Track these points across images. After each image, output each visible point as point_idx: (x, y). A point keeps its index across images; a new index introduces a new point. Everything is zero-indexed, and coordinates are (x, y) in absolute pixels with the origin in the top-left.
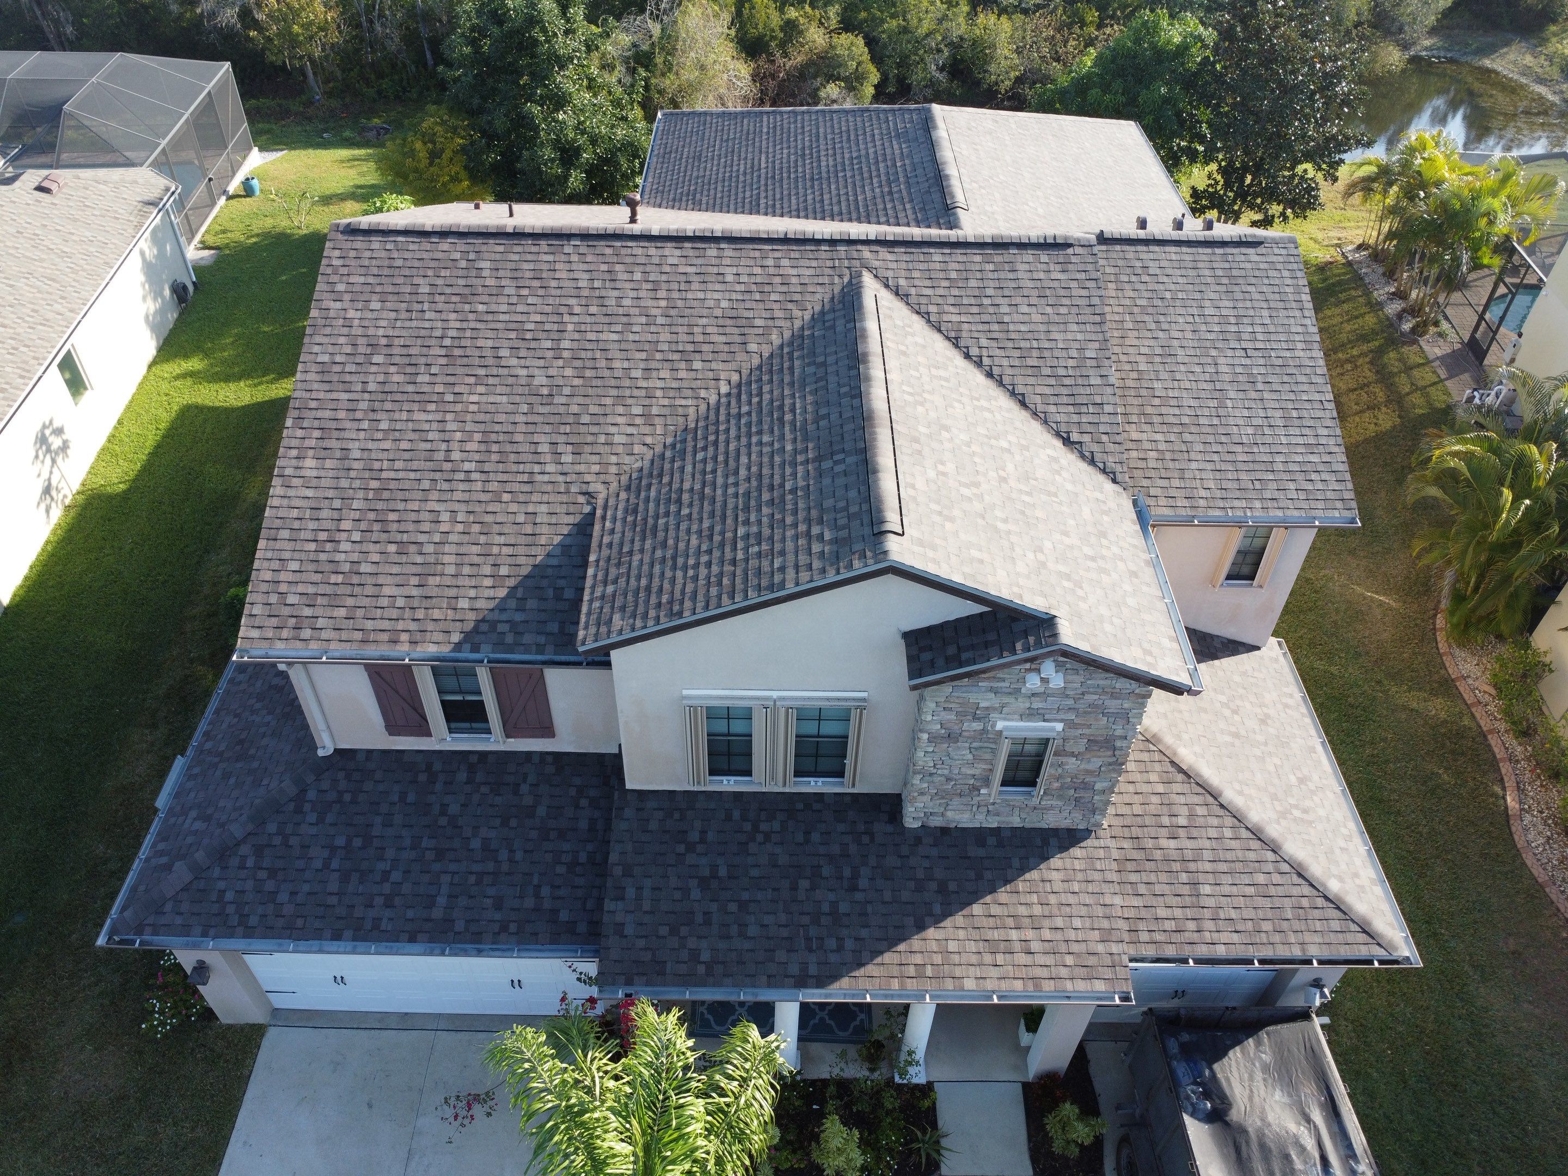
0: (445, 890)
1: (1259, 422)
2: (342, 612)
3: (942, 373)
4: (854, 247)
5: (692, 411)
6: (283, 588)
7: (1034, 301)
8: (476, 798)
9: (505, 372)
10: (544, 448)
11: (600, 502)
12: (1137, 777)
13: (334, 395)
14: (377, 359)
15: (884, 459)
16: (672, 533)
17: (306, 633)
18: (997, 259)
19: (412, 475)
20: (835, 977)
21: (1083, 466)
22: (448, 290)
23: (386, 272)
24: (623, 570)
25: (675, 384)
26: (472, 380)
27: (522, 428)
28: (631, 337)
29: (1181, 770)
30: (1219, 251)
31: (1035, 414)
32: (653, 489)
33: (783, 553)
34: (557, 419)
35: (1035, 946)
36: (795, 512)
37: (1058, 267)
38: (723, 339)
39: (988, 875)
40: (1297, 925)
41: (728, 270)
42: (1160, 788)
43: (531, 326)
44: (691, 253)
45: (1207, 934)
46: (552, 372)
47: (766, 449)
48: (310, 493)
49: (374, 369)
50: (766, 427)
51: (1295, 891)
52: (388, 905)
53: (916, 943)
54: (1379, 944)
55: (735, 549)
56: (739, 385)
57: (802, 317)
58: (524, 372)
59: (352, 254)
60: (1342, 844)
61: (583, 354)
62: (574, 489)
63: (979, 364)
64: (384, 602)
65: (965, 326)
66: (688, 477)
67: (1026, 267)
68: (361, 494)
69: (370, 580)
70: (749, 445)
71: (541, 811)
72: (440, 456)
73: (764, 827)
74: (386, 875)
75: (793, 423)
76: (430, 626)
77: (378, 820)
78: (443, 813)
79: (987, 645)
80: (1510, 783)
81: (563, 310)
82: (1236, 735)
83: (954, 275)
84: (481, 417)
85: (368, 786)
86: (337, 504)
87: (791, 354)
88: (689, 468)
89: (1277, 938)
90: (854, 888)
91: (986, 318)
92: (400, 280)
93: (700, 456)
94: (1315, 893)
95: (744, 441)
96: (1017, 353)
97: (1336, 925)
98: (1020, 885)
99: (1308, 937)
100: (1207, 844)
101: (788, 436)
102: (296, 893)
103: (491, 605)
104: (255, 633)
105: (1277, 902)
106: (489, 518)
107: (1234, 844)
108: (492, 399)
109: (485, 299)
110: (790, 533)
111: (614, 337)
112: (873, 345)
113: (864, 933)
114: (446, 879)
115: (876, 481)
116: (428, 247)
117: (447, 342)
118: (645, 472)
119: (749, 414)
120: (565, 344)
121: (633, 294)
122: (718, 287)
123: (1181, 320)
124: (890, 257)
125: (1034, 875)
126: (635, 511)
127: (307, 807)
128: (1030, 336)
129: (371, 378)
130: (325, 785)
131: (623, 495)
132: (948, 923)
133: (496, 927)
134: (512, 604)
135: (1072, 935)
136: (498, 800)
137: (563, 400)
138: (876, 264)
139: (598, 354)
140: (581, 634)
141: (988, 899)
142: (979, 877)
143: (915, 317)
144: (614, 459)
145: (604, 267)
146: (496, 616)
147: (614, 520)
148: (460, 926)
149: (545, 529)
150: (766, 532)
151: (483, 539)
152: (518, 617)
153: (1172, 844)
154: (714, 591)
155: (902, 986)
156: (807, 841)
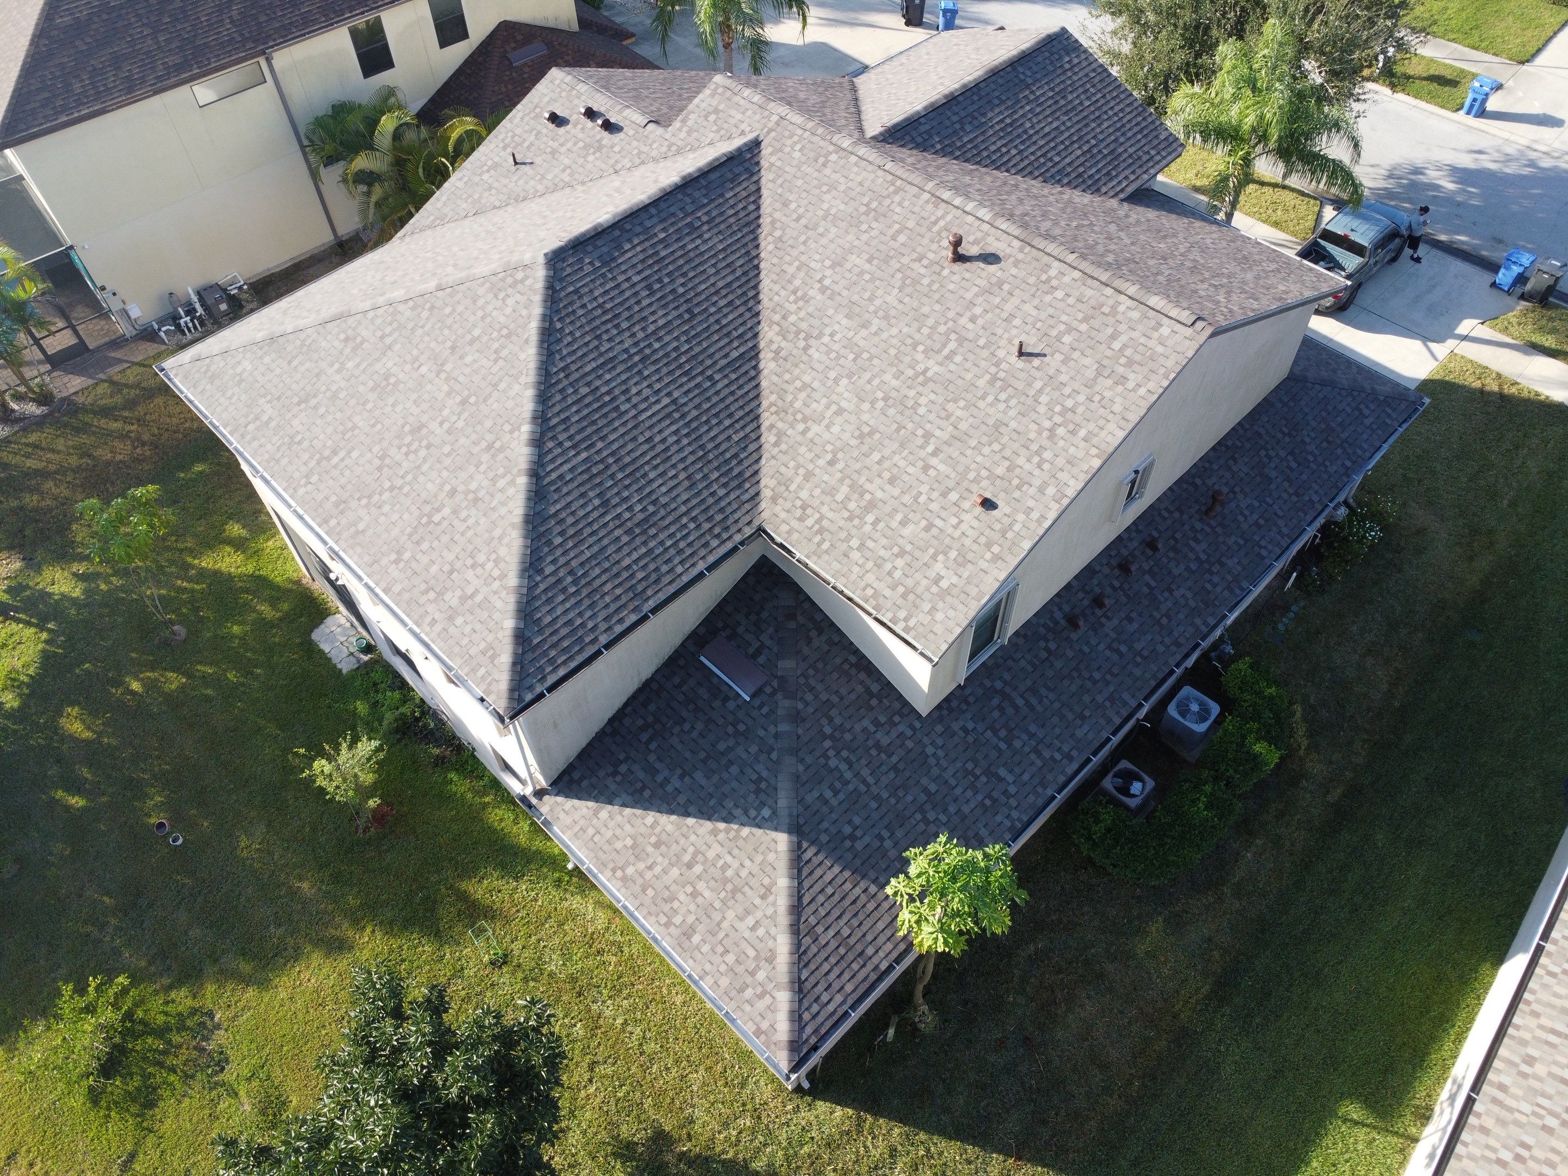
11: (1116, 199)
16: (1109, 140)
24: (1140, 153)
32: (1090, 173)
36: (1063, 82)
47: (1035, 120)
50: (1021, 130)
55: (1097, 101)
66: (1073, 156)
70: (1036, 132)
87: (959, 148)
88: (1068, 160)
93: (1057, 159)
95: (1034, 139)
101: (1021, 112)
110: (1075, 78)
118: (1084, 187)
119: (1016, 147)
126: (1108, 173)
131: (1104, 189)
147: (1120, 182)
150: (1081, 90)
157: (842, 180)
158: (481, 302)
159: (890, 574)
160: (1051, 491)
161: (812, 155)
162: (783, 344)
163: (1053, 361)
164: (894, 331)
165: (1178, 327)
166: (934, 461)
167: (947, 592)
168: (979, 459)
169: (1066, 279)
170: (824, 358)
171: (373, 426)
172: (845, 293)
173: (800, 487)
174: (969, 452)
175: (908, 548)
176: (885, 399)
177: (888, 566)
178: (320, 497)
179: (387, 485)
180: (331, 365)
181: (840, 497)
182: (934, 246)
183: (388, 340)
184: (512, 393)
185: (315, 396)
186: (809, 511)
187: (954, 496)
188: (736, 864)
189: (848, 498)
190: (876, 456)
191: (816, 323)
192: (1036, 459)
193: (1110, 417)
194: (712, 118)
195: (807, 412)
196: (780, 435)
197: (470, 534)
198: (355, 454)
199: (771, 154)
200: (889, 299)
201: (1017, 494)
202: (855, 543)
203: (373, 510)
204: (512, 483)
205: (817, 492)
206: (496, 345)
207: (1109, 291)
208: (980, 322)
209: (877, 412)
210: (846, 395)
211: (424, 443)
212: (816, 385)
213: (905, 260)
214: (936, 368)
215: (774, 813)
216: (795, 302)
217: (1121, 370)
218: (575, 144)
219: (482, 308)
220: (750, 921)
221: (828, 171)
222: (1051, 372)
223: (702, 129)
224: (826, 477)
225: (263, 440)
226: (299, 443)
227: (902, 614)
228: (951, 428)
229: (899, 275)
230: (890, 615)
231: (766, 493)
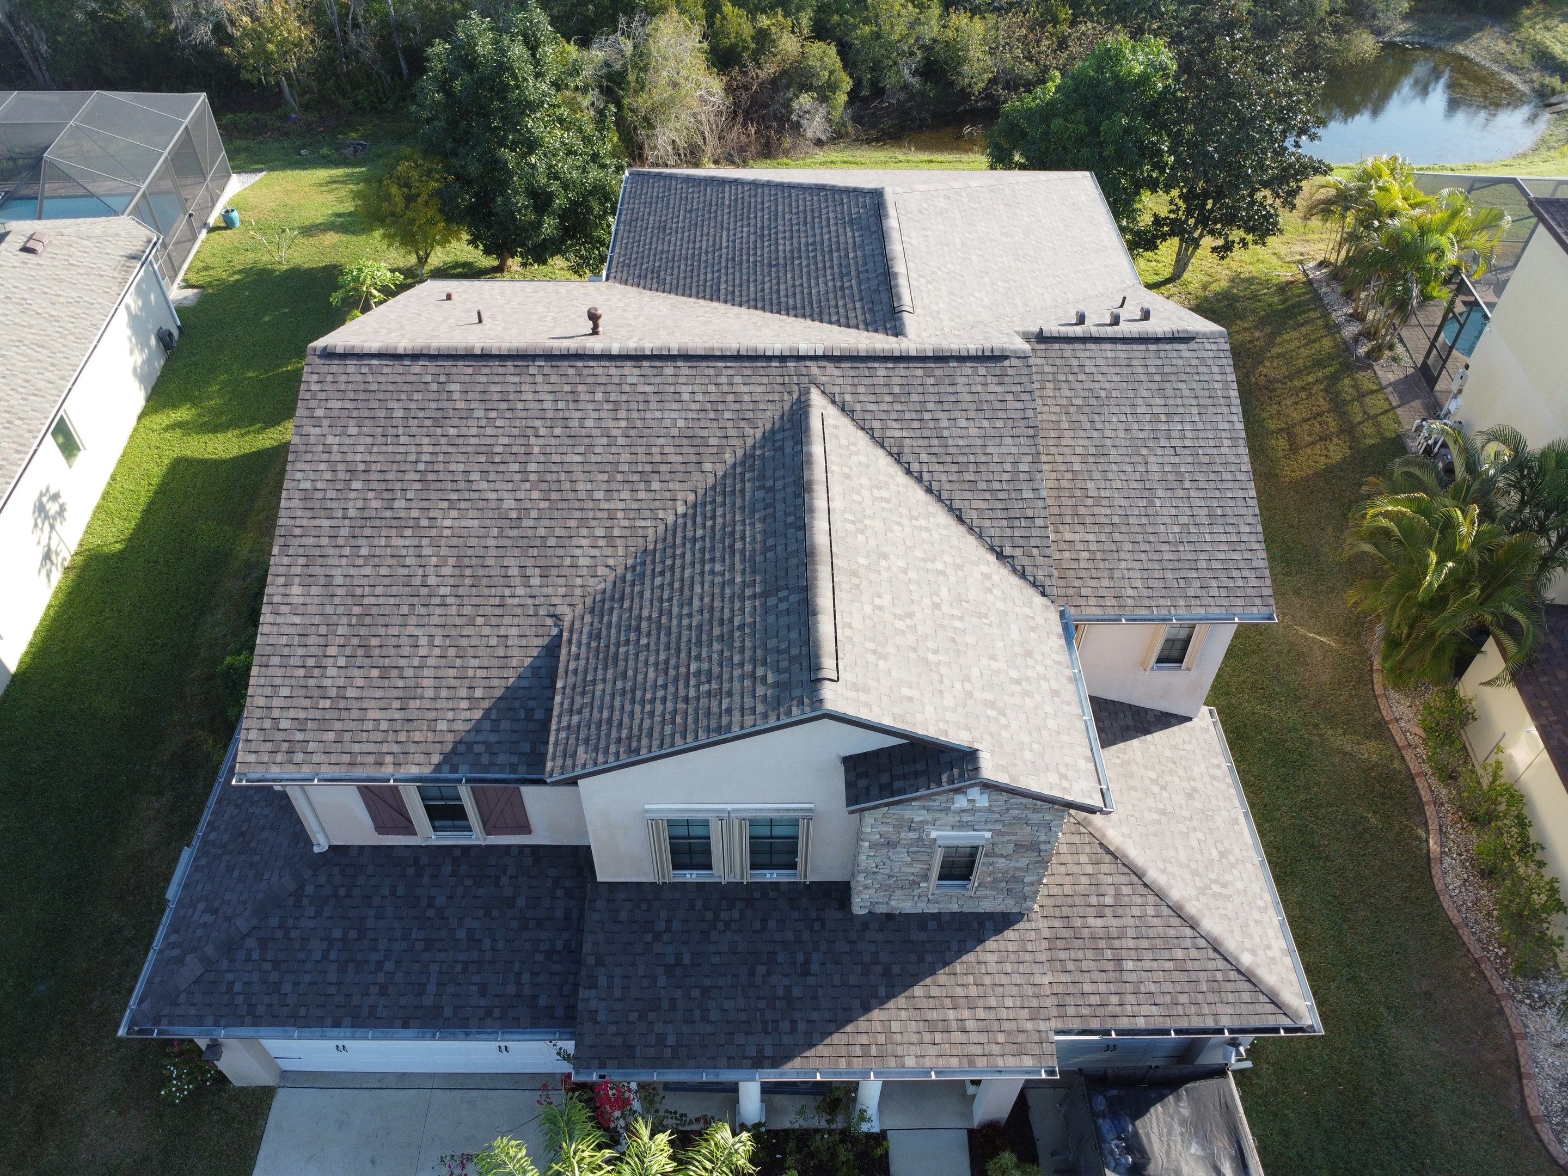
0: (434, 979)
1: (1184, 520)
2: (330, 736)
3: (884, 494)
4: (802, 363)
5: (651, 532)
6: (276, 713)
7: (971, 414)
8: (460, 890)
9: (475, 495)
10: (514, 571)
11: (567, 624)
12: (1068, 859)
13: (317, 522)
14: (356, 485)
15: (824, 600)
16: (631, 663)
17: (299, 757)
18: (938, 372)
19: (392, 601)
20: (788, 1058)
21: (1014, 580)
22: (421, 414)
23: (362, 396)
24: (587, 700)
25: (635, 506)
26: (445, 505)
27: (493, 552)
28: (594, 459)
29: (1109, 852)
30: (1152, 347)
31: (971, 529)
32: (615, 613)
33: (730, 694)
34: (525, 542)
35: (970, 1025)
36: (742, 650)
37: (995, 380)
38: (679, 459)
39: (929, 958)
40: (1210, 999)
41: (685, 389)
42: (1089, 869)
43: (499, 449)
44: (649, 372)
45: (1129, 1008)
46: (520, 495)
47: (718, 579)
48: (297, 620)
49: (353, 495)
50: (718, 555)
51: (1210, 965)
52: (383, 992)
53: (862, 1024)
54: (1285, 1014)
55: (687, 685)
56: (695, 505)
57: (754, 434)
58: (493, 496)
59: (329, 378)
60: (1257, 916)
61: (548, 477)
62: (542, 611)
63: (919, 480)
64: (369, 725)
65: (907, 442)
66: (646, 604)
67: (965, 380)
68: (344, 620)
69: (355, 704)
70: (702, 573)
71: (520, 902)
72: (417, 581)
73: (724, 915)
74: (380, 965)
75: (743, 551)
76: (412, 748)
77: (372, 913)
78: (430, 905)
79: (916, 775)
80: (1433, 827)
81: (530, 432)
82: (1164, 812)
83: (896, 390)
84: (454, 542)
85: (361, 880)
86: (323, 630)
87: (743, 474)
88: (647, 594)
89: (1192, 1010)
90: (806, 973)
91: (926, 433)
92: (376, 405)
93: (658, 581)
94: (1229, 966)
95: (698, 567)
96: (955, 468)
97: (1246, 997)
98: (958, 967)
99: (1220, 1009)
100: (1131, 922)
101: (738, 567)
102: (299, 984)
103: (468, 726)
104: (252, 758)
105: (1194, 976)
106: (464, 642)
107: (1156, 921)
108: (464, 523)
109: (456, 422)
110: (737, 673)
111: (578, 459)
112: (818, 473)
113: (815, 1015)
114: (434, 967)
115: (816, 623)
116: (401, 369)
117: (421, 467)
118: (608, 594)
119: (703, 538)
120: (532, 467)
121: (594, 415)
122: (675, 406)
123: (1114, 419)
124: (837, 372)
125: (970, 957)
126: (598, 637)
127: (306, 901)
128: (967, 450)
129: (351, 504)
130: (322, 880)
131: (588, 618)
132: (891, 1004)
133: (481, 1013)
134: (487, 725)
135: (1004, 1014)
136: (481, 892)
137: (531, 523)
138: (824, 379)
139: (563, 477)
140: (549, 765)
141: (928, 981)
142: (921, 959)
143: (860, 433)
144: (579, 581)
145: (567, 388)
146: (472, 737)
147: (579, 645)
148: (448, 1012)
149: (515, 652)
150: (716, 669)
151: (459, 662)
152: (493, 738)
153: (1099, 922)
154: (668, 729)
155: (849, 1065)
156: (764, 928)
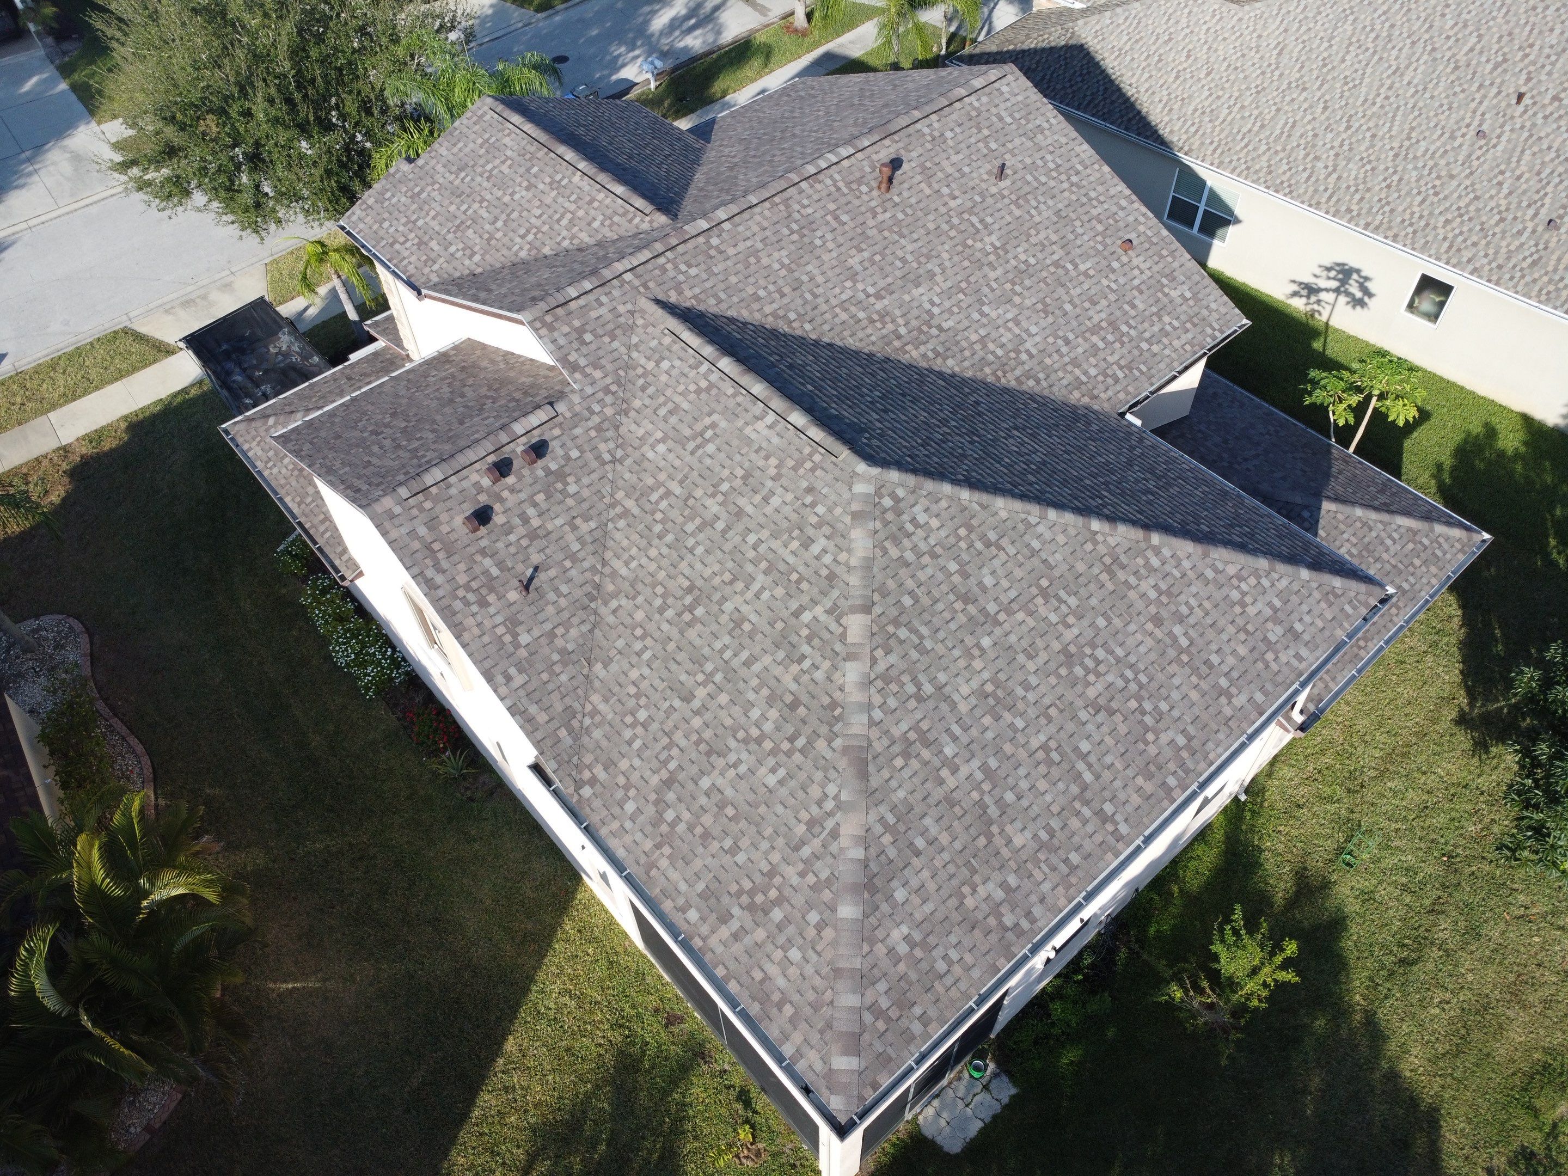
157: (749, 243)
158: (909, 556)
159: (1175, 329)
160: (1124, 203)
161: (701, 258)
162: (930, 346)
163: (1010, 161)
164: (945, 256)
165: (1004, 81)
166: (1082, 267)
167: (1195, 295)
168: (1086, 238)
169: (936, 125)
170: (957, 318)
171: (1050, 720)
172: (889, 280)
173: (1086, 373)
174: (1079, 242)
175: (1154, 309)
176: (1014, 284)
177: (1168, 328)
178: (1136, 800)
179: (1133, 704)
180: (941, 782)
181: (1101, 345)
182: (865, 198)
183: (928, 689)
184: (1048, 535)
185: (984, 807)
186: (1109, 372)
187: (1115, 265)
188: (1347, 545)
189: (1103, 339)
190: (1068, 307)
191: (915, 312)
192: (1095, 203)
193: (1069, 147)
194: (588, 337)
195: (1010, 346)
196: (1028, 375)
197: (1207, 605)
198: (1085, 746)
199: (680, 293)
200: (910, 248)
201: (1121, 224)
202: (1144, 346)
203: (1161, 725)
204: (1157, 551)
205: (1093, 361)
206: (979, 545)
207: (957, 105)
208: (957, 193)
209: (1025, 293)
210: (1000, 311)
211: (1088, 651)
212: (983, 332)
213: (871, 223)
214: (994, 238)
215: (1306, 507)
216: (884, 324)
217: (1030, 126)
218: (535, 505)
219: (919, 556)
220: (1389, 542)
221: (731, 251)
222: (1020, 166)
223: (600, 353)
224: (1080, 350)
225: (1034, 898)
226: (1052, 834)
227: (1209, 331)
228: (1054, 247)
229: (886, 233)
230: (1209, 340)
231: (1086, 400)
